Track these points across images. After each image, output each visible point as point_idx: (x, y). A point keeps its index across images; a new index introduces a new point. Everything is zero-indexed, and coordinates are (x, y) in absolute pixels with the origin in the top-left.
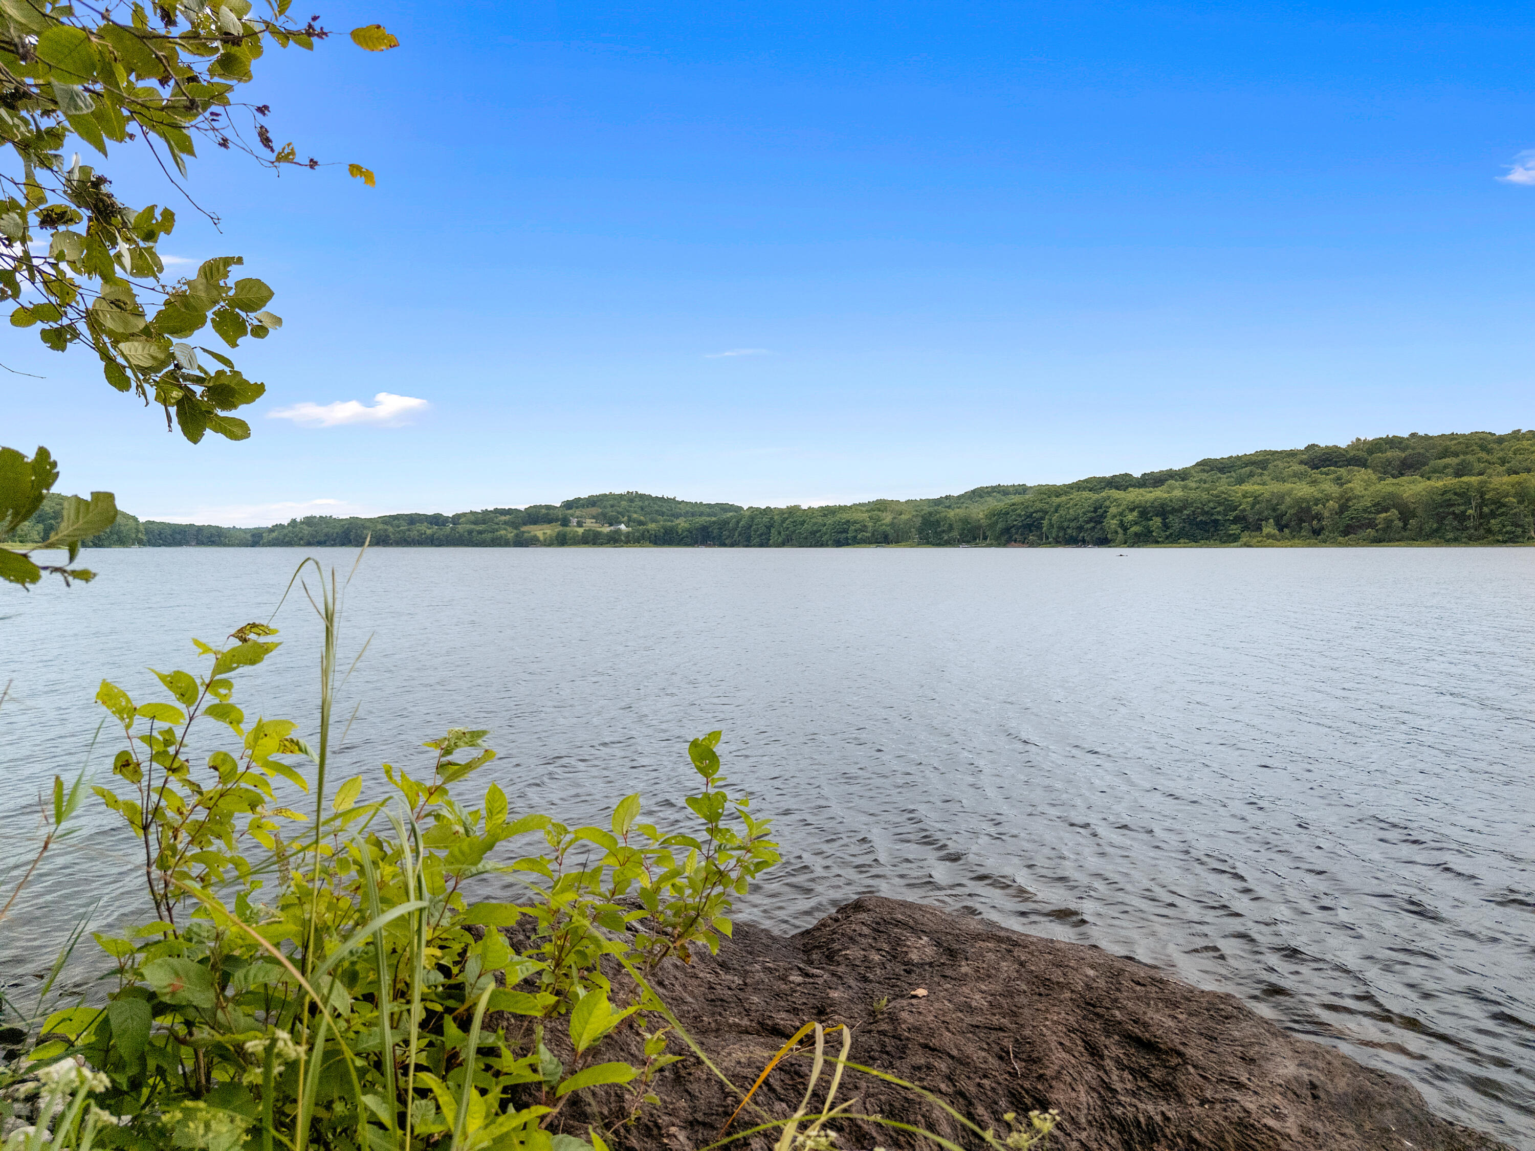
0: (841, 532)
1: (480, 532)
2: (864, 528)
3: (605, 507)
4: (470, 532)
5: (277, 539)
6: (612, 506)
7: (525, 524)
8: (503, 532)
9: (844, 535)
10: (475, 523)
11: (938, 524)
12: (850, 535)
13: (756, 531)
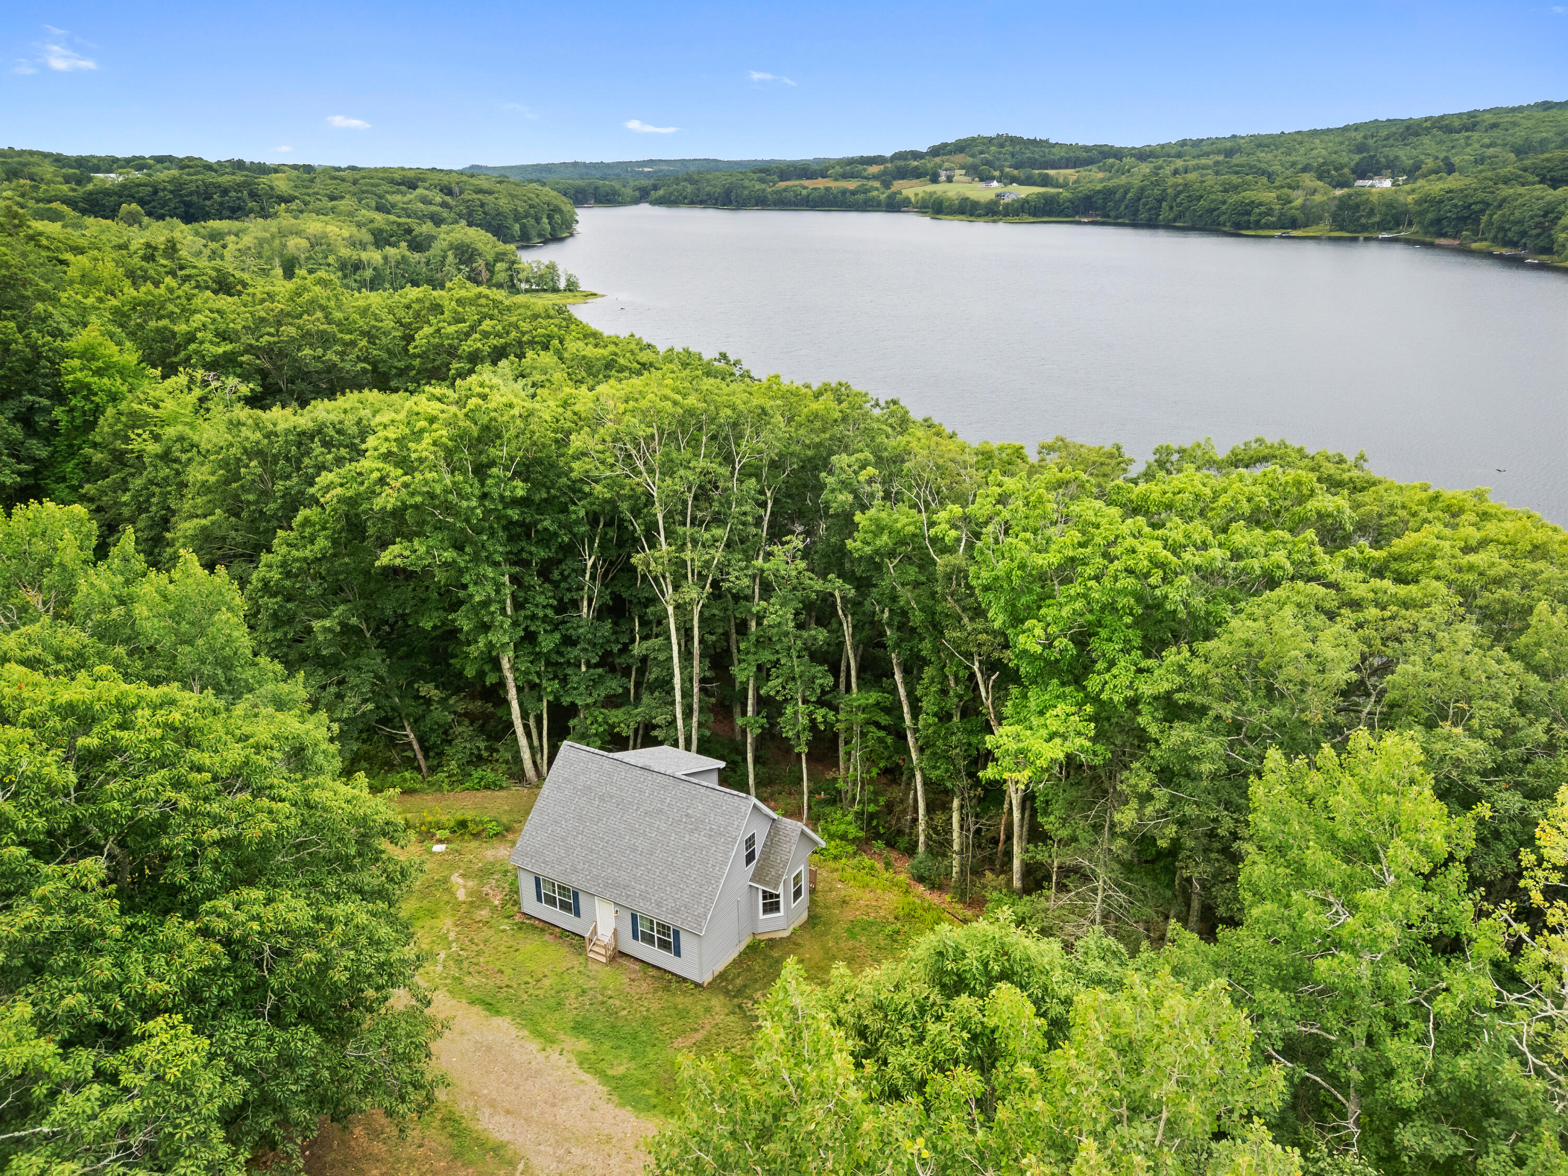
3: (974, 154)
6: (981, 153)
11: (1357, 206)
12: (1252, 218)
13: (1145, 204)
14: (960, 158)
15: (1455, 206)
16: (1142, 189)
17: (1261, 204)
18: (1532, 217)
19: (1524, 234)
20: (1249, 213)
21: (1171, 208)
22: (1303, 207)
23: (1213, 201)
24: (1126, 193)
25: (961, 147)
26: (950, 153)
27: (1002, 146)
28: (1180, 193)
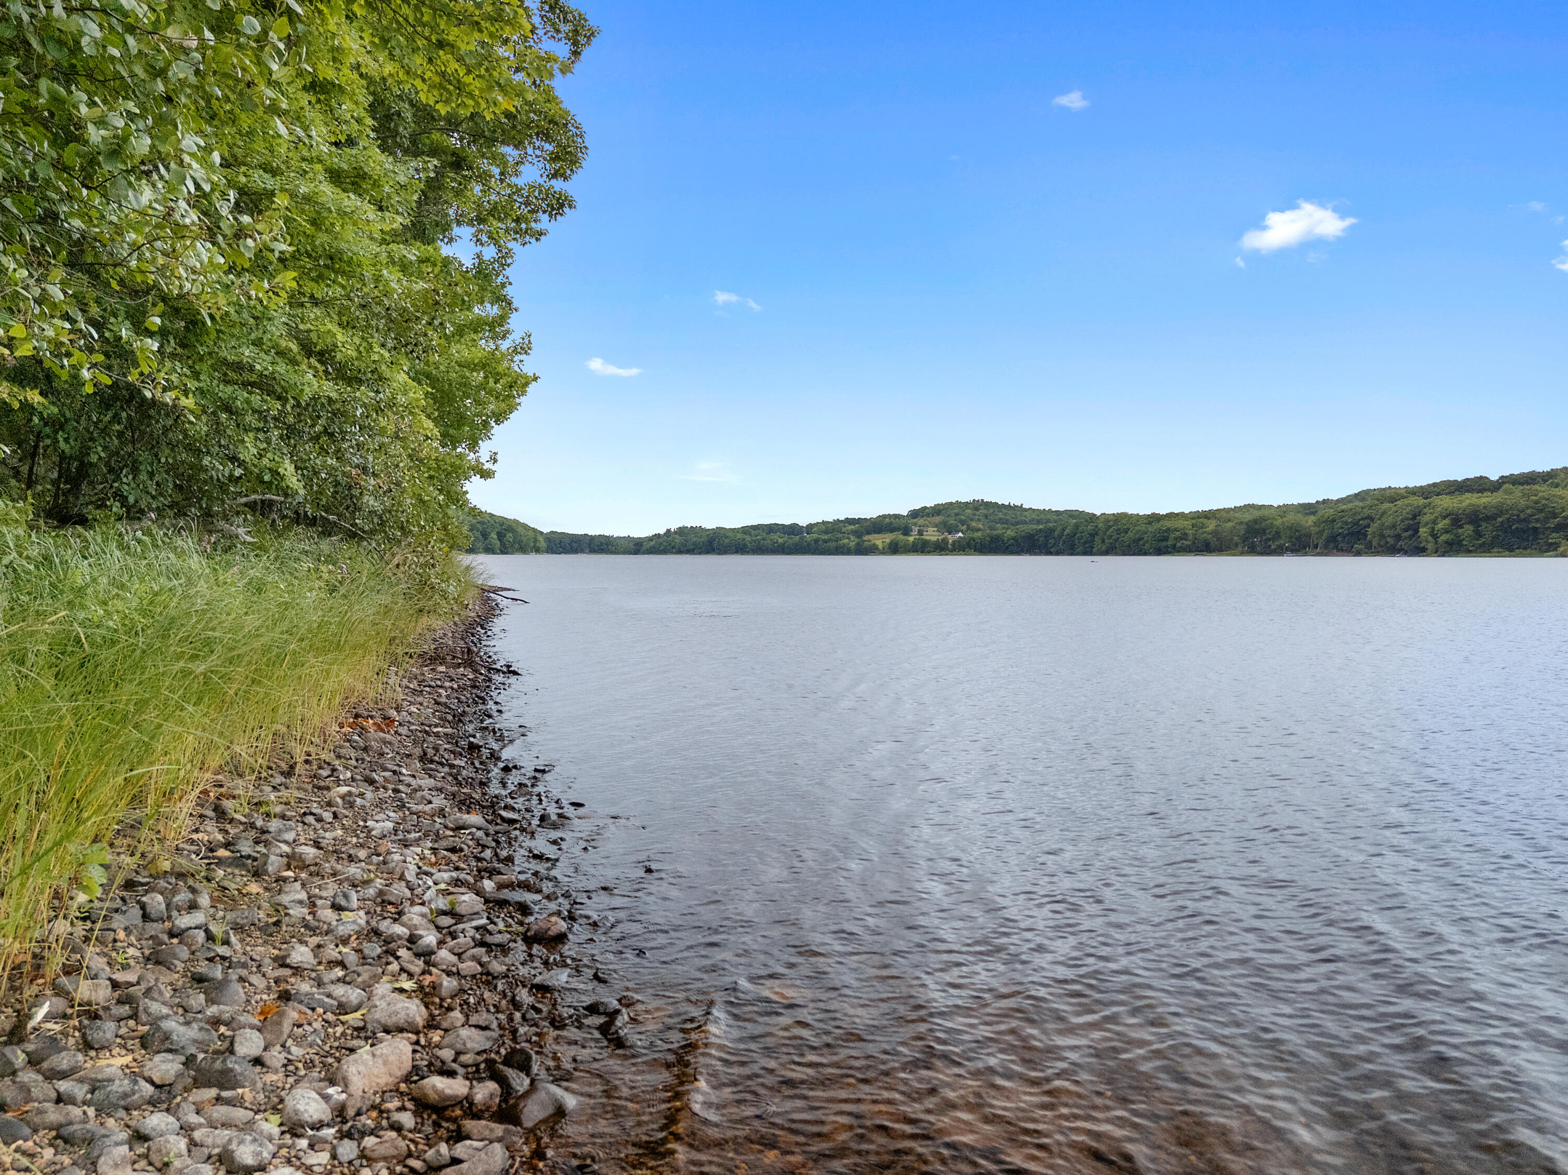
0: (1162, 540)
1: (825, 541)
2: (1184, 536)
3: (949, 516)
4: (816, 541)
5: (654, 547)
6: (956, 515)
7: (868, 533)
8: (846, 541)
9: (1164, 544)
10: (826, 532)
11: (1264, 531)
12: (1170, 543)
13: (1080, 539)
14: (938, 519)
15: (1346, 523)
16: (1077, 526)
17: (1176, 530)
18: (1402, 521)
19: (1398, 537)
20: (1166, 539)
21: (1103, 541)
22: (1215, 533)
23: (1138, 532)
24: (1064, 530)
25: (938, 510)
26: (928, 515)
27: (977, 509)
28: (1110, 527)
